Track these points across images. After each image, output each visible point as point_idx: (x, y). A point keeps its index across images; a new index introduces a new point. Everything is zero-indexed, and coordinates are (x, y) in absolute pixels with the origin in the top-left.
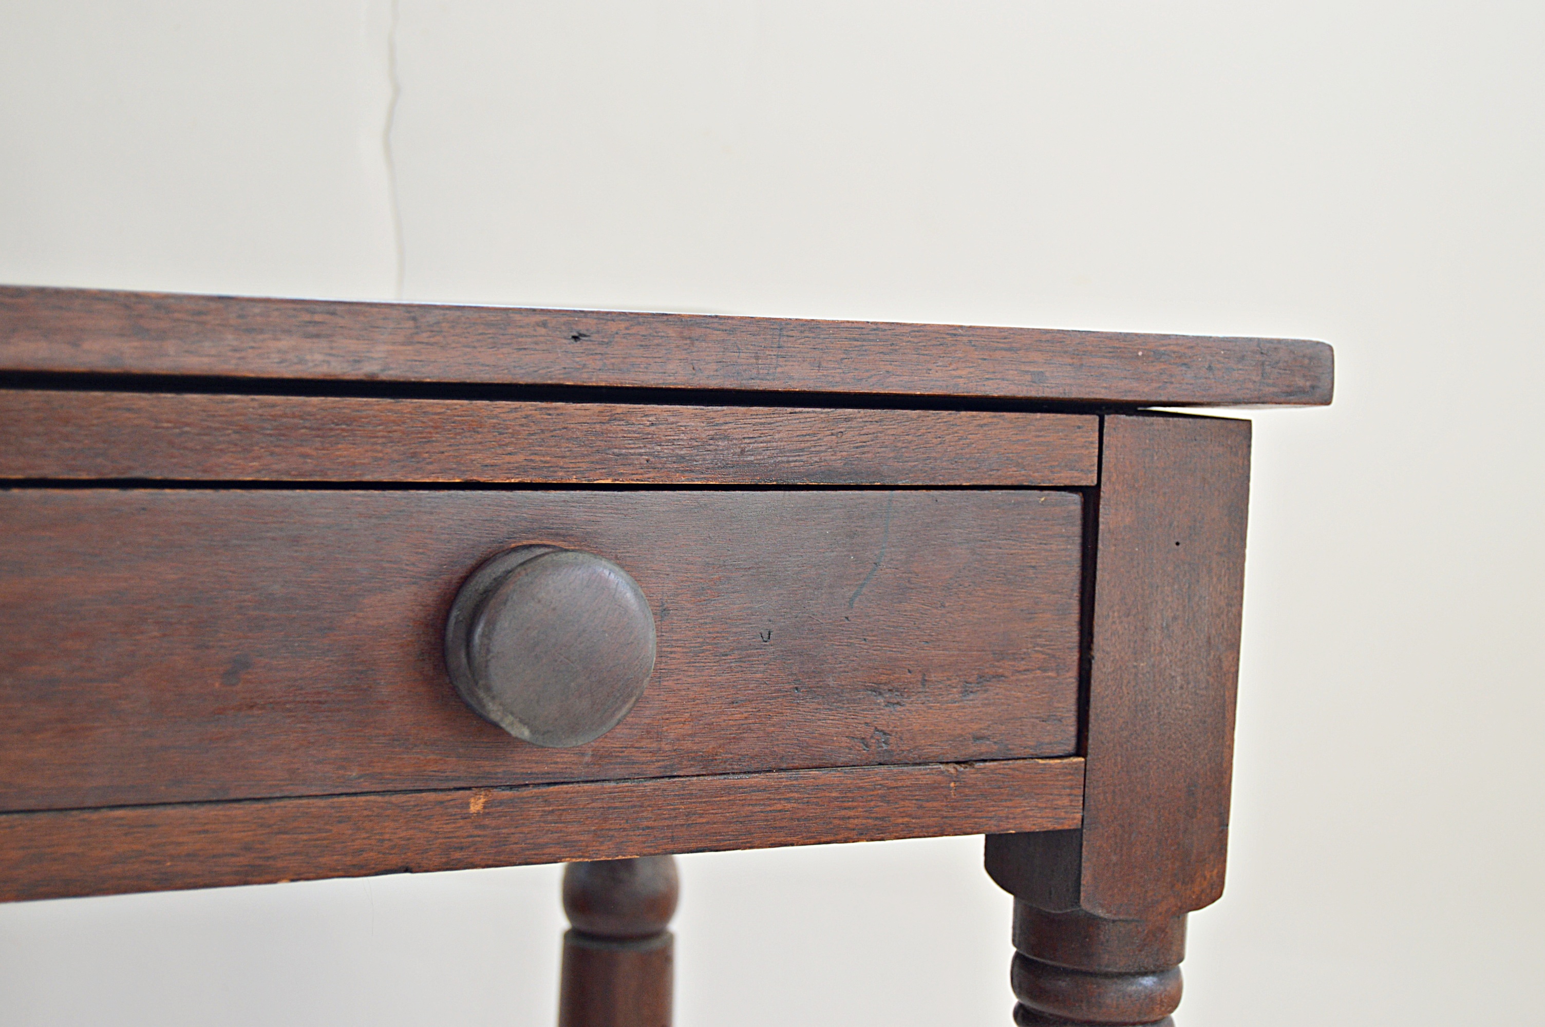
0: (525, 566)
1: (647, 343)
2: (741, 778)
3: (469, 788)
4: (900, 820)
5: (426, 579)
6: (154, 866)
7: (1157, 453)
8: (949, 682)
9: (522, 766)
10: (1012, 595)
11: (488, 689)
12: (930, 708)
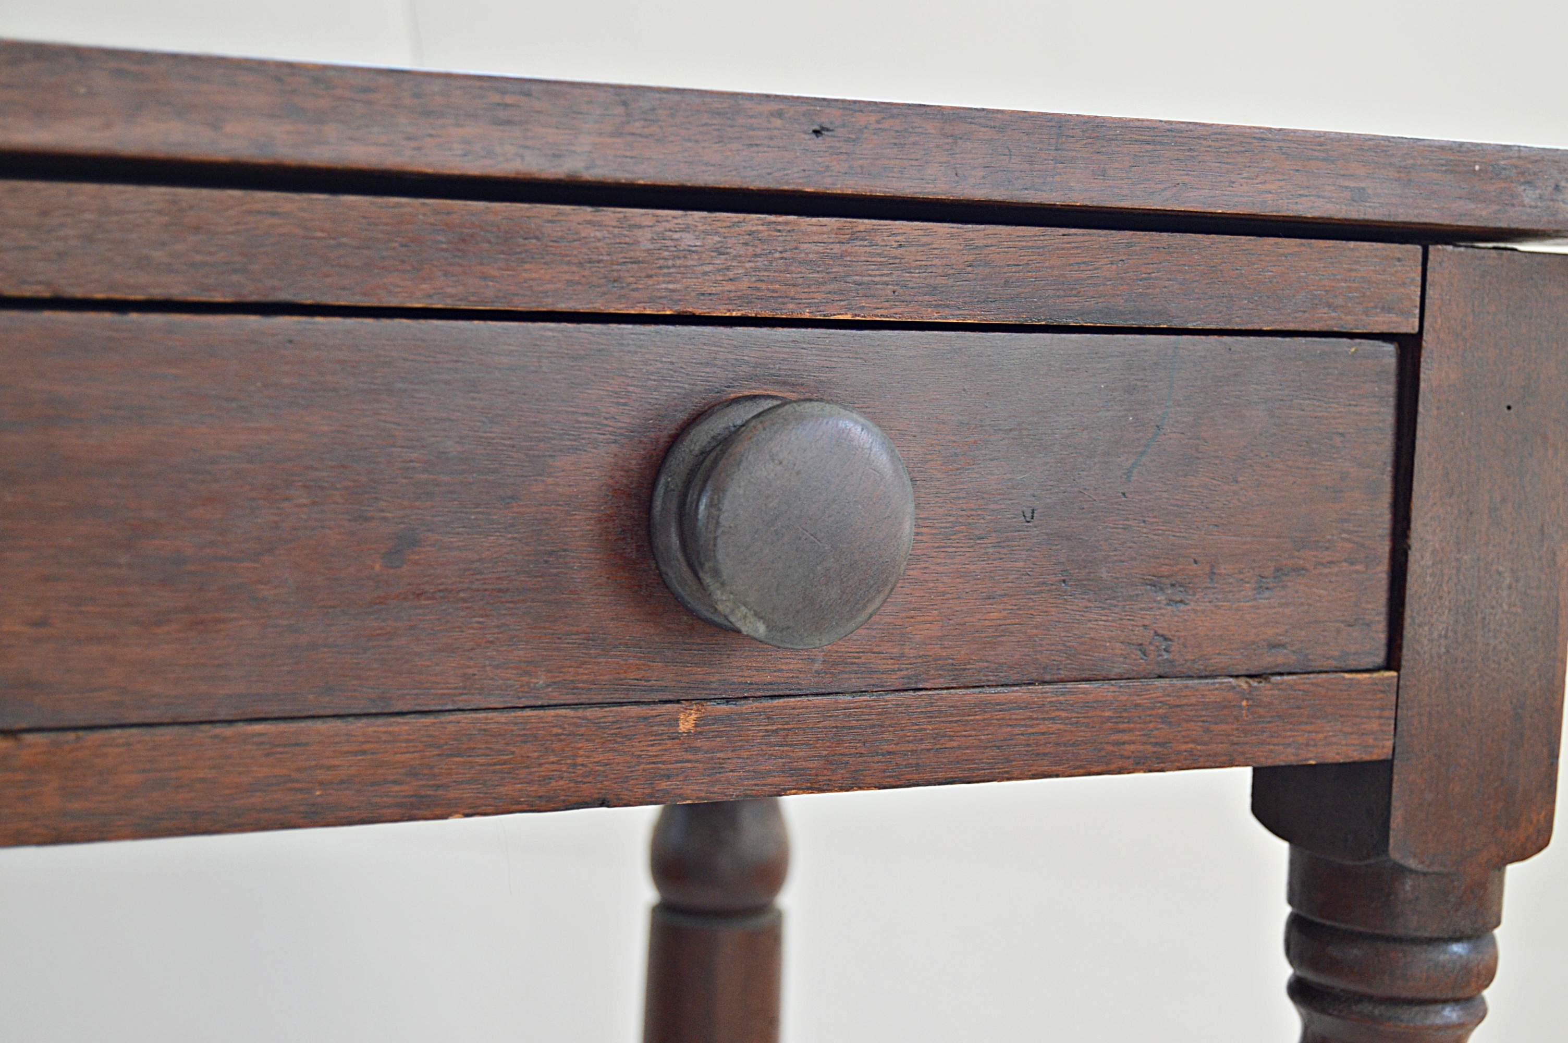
0: (761, 418)
1: (902, 141)
2: (998, 693)
3: (678, 701)
4: (1183, 747)
5: (627, 437)
6: (300, 796)
7: (1488, 295)
8: (1241, 576)
9: (740, 674)
10: (1315, 469)
11: (716, 573)
12: (1218, 607)
